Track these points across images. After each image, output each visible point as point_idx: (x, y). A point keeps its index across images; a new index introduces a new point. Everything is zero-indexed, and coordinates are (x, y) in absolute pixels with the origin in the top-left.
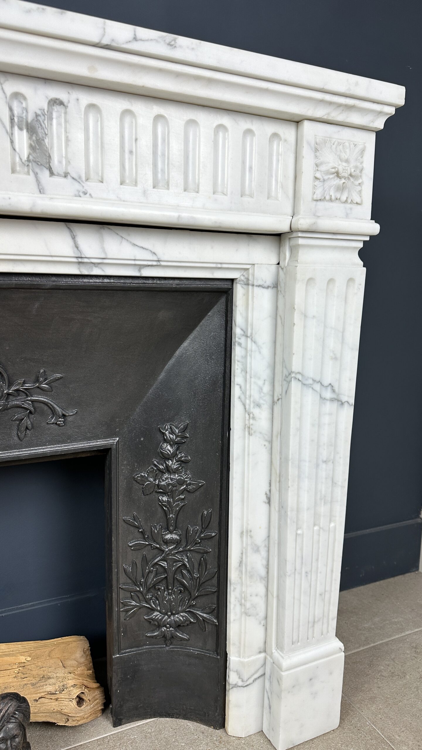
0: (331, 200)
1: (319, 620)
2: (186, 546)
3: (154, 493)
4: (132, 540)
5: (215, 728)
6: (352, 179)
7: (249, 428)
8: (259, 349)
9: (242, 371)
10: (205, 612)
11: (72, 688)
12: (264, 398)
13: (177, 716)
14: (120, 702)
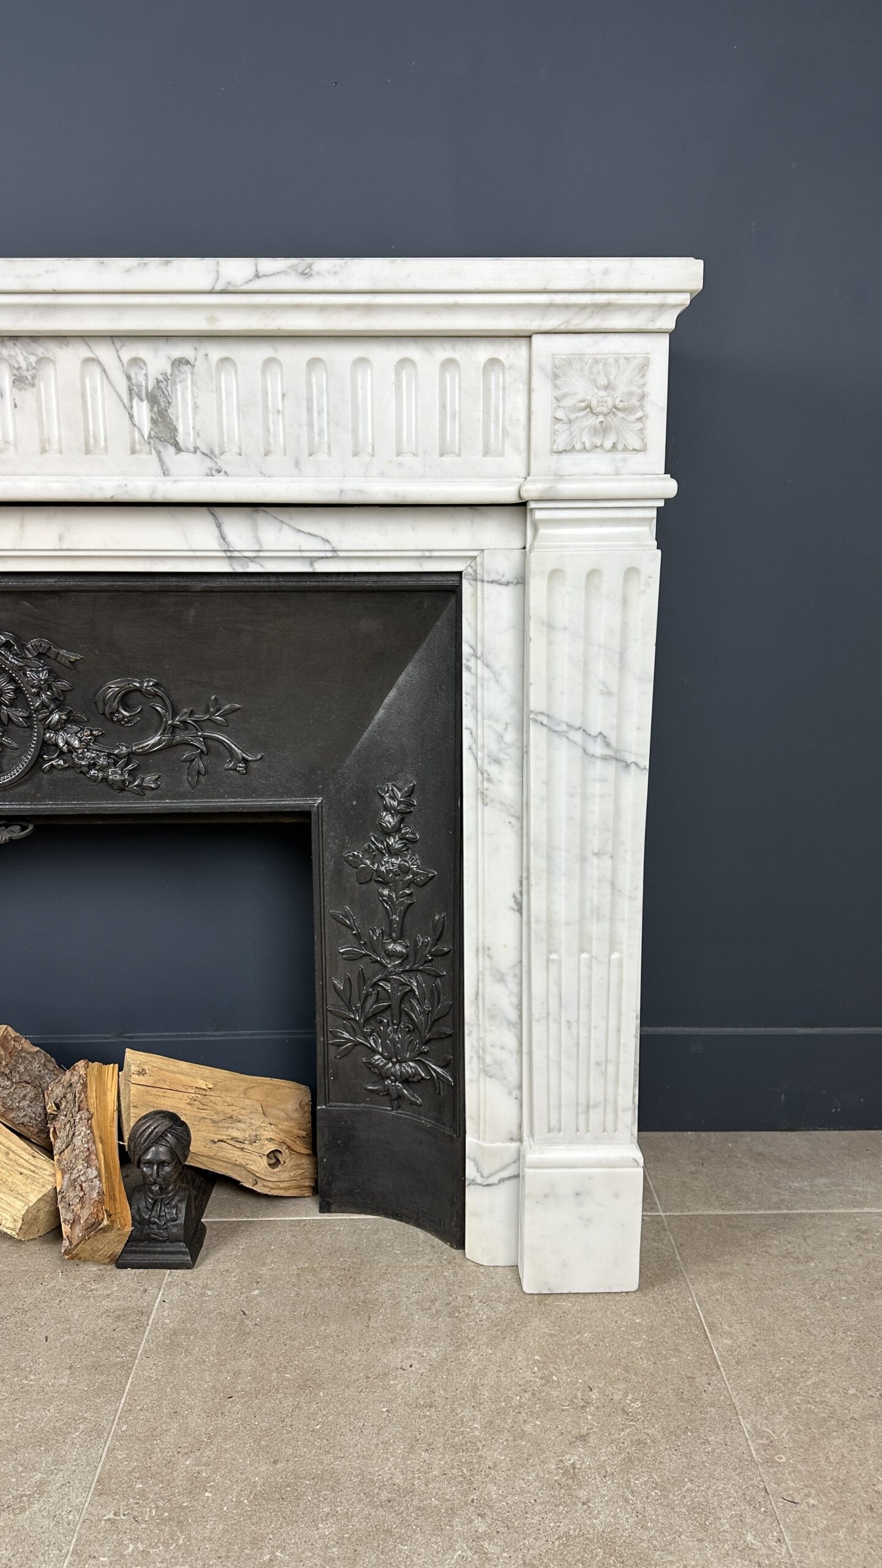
0: (584, 450)
1: (596, 1105)
2: (414, 964)
3: (373, 883)
4: (345, 944)
5: (451, 1246)
6: (620, 414)
7: (483, 793)
8: (495, 677)
9: (473, 708)
10: (439, 1064)
11: (266, 1142)
12: (507, 751)
13: (408, 1220)
14: (328, 1178)
